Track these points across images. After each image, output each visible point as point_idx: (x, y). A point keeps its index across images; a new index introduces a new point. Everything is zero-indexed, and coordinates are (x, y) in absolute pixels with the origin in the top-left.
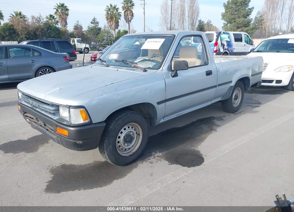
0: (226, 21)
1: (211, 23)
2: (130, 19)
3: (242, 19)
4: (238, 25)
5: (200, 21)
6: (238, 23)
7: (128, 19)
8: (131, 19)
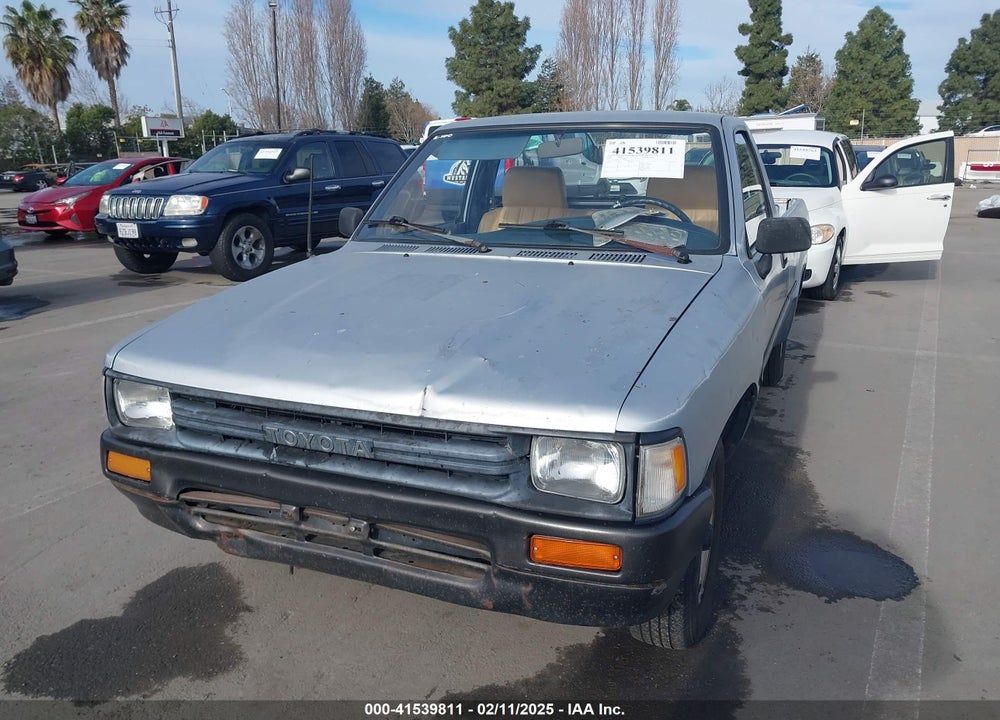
0: (463, 87)
1: (405, 90)
2: (115, 63)
3: (511, 82)
4: (500, 100)
5: (370, 81)
6: (502, 94)
7: (107, 62)
8: (119, 65)
